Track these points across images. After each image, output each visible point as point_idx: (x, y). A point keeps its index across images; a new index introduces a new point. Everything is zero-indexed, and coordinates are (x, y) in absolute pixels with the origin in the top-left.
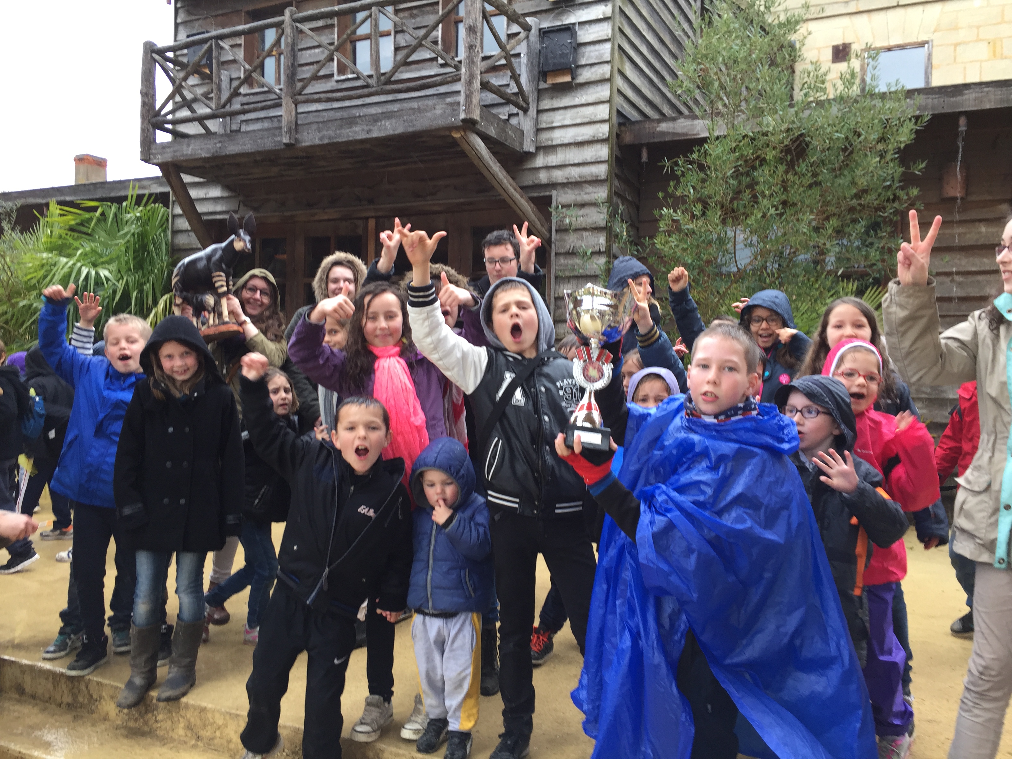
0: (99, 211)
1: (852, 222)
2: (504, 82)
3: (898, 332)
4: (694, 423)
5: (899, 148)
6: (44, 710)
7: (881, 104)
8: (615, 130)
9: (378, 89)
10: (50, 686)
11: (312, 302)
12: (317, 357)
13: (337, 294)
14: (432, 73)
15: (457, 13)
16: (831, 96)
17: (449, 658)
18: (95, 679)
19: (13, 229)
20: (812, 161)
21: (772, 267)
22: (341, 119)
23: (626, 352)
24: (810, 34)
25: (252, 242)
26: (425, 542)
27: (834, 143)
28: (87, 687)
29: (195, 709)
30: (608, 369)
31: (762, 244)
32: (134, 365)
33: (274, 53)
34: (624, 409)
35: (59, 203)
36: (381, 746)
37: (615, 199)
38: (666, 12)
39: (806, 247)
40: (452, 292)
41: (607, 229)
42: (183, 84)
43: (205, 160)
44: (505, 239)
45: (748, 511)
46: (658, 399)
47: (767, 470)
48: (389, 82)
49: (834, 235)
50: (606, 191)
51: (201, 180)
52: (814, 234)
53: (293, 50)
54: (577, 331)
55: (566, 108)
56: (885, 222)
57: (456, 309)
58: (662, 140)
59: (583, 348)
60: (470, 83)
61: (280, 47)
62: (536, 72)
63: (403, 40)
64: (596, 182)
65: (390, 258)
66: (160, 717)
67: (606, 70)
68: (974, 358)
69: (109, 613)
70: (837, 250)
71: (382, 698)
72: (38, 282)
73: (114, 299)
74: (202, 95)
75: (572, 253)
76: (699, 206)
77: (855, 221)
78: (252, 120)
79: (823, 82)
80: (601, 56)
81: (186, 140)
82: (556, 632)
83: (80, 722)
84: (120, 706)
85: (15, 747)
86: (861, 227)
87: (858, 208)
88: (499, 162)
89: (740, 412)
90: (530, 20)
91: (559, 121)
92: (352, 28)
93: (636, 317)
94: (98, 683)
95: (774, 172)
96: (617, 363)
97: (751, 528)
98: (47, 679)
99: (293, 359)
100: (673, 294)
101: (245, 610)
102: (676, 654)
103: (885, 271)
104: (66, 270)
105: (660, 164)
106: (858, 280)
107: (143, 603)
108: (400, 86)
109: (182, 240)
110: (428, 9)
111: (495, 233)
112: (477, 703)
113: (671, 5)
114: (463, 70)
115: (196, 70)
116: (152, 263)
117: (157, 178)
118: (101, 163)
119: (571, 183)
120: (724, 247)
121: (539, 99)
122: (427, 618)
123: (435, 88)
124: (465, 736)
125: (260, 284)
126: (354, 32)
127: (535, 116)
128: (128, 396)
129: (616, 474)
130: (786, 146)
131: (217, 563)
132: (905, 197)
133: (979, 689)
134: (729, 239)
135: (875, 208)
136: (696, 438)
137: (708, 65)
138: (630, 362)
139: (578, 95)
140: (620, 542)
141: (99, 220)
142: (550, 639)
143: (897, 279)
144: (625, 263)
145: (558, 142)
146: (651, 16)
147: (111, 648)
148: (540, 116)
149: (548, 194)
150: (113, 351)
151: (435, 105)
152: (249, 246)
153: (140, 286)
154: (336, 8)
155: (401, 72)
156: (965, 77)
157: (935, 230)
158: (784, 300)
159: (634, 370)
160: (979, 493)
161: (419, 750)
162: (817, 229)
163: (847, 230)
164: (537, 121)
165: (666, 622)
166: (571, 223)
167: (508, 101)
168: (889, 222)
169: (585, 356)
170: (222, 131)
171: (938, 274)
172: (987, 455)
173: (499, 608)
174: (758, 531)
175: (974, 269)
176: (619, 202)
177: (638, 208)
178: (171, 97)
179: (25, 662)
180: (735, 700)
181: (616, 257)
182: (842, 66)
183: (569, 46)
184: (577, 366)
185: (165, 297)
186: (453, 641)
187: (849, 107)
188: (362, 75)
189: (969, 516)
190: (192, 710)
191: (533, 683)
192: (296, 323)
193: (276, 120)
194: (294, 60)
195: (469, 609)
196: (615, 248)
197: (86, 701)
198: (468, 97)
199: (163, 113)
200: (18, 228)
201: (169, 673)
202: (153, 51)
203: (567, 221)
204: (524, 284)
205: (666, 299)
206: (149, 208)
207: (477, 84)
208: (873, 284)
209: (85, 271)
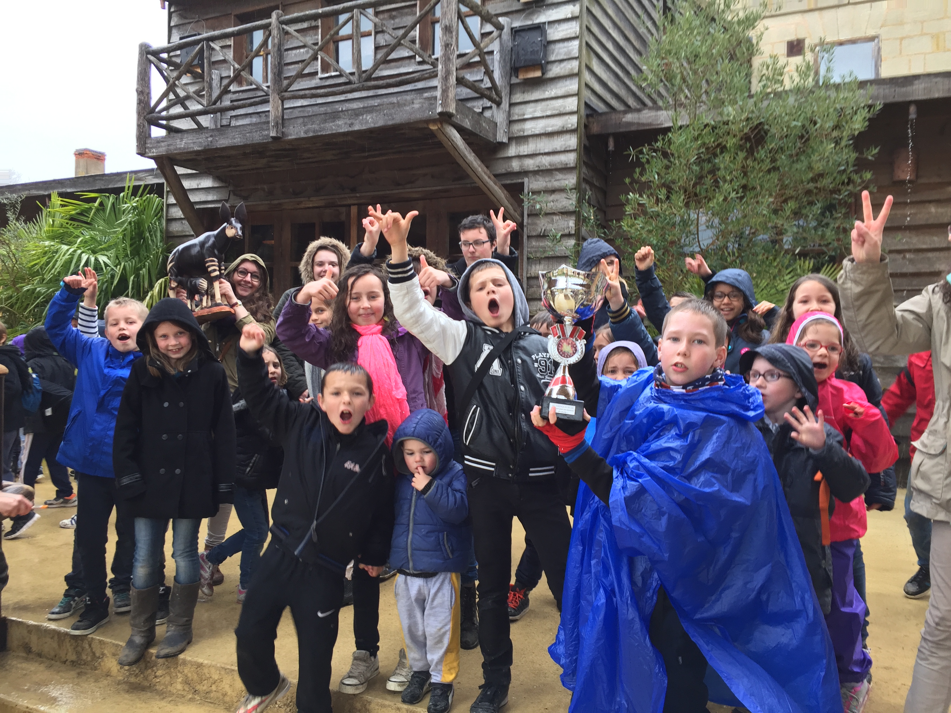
0: (98, 201)
1: (808, 204)
2: (478, 78)
3: (854, 306)
4: (663, 393)
5: (854, 135)
6: (50, 667)
7: (835, 94)
8: (583, 120)
9: (360, 85)
10: (55, 645)
11: (298, 283)
12: (304, 336)
13: (322, 277)
14: (411, 70)
15: (434, 14)
16: (787, 88)
17: (429, 615)
18: (98, 638)
19: (17, 219)
20: (770, 147)
21: (732, 246)
22: (325, 114)
23: (597, 327)
24: (767, 29)
25: (242, 229)
26: (406, 507)
27: (792, 131)
28: (90, 645)
29: (192, 665)
30: (581, 344)
31: (723, 226)
32: (132, 344)
33: (262, 53)
34: (596, 382)
35: (61, 195)
36: (368, 697)
37: (584, 185)
38: (630, 11)
39: (765, 228)
40: (431, 274)
41: (576, 214)
42: (177, 82)
43: (197, 152)
44: (479, 223)
45: (715, 475)
46: (627, 371)
47: (734, 437)
48: (369, 78)
49: (791, 216)
50: (575, 178)
51: (194, 172)
52: (773, 216)
53: (279, 49)
54: (551, 309)
55: (536, 101)
56: (840, 204)
57: (435, 289)
58: (628, 130)
59: (557, 325)
60: (446, 78)
61: (267, 47)
62: (508, 68)
63: (382, 40)
64: (565, 169)
65: (373, 243)
66: (159, 673)
67: (574, 65)
68: (929, 329)
69: (110, 576)
70: (795, 229)
71: (368, 653)
72: (41, 268)
73: (112, 284)
74: (194, 92)
75: (543, 236)
76: (664, 191)
77: (811, 203)
78: (241, 115)
79: (781, 74)
80: (570, 52)
81: (179, 135)
82: (531, 589)
83: (84, 678)
84: (121, 664)
85: (24, 702)
86: (817, 209)
87: (815, 191)
88: (474, 151)
89: (707, 383)
90: (502, 20)
91: (530, 113)
92: (335, 29)
93: (608, 295)
94: (100, 641)
95: (734, 158)
96: (589, 338)
97: (719, 490)
98: (52, 638)
99: (281, 338)
100: (639, 272)
101: (238, 571)
102: (648, 610)
103: (841, 250)
104: (67, 257)
105: (625, 153)
106: (815, 258)
107: (142, 567)
108: (381, 82)
109: (176, 227)
110: (406, 10)
111: (470, 218)
112: (458, 658)
113: (635, 5)
114: (440, 67)
115: (189, 69)
116: (148, 249)
117: (152, 170)
118: (99, 157)
119: (542, 171)
120: (688, 229)
121: (511, 94)
122: (409, 578)
123: (413, 85)
124: (447, 688)
125: (251, 267)
126: (337, 33)
127: (507, 109)
128: (126, 373)
129: (589, 442)
130: (746, 134)
131: (211, 527)
132: (859, 181)
133: (935, 639)
134: (692, 221)
135: (830, 191)
136: (665, 407)
137: (671, 60)
138: (600, 336)
139: (549, 89)
140: (594, 506)
141: (98, 210)
142: (526, 596)
143: (851, 257)
144: (593, 245)
145: (528, 133)
146: (616, 15)
147: (112, 609)
148: (512, 108)
149: (520, 181)
150: (113, 331)
151: (413, 99)
152: (240, 233)
153: (136, 271)
154: (320, 11)
155: (381, 70)
156: (910, 69)
157: (887, 209)
158: (746, 278)
159: (604, 344)
160: (935, 456)
161: (404, 701)
162: (775, 212)
163: (804, 211)
164: (509, 114)
165: (639, 580)
166: (541, 209)
167: (482, 95)
168: (844, 204)
169: (560, 333)
170: (213, 127)
171: (891, 252)
172: (942, 421)
173: (477, 567)
174: (726, 493)
175: (924, 247)
176: (588, 188)
177: (604, 193)
178: (165, 95)
179: (31, 622)
180: (704, 653)
181: (585, 239)
182: (797, 60)
183: (540, 44)
184: (552, 342)
185: (160, 281)
186: (433, 600)
187: (806, 97)
188: (345, 73)
189: (926, 478)
190: (189, 666)
191: (511, 637)
192: (284, 304)
193: (264, 115)
194: (280, 60)
195: (447, 569)
196: (584, 230)
197: (89, 659)
198: (445, 91)
199: (157, 109)
200: (23, 218)
201: (167, 632)
202: (148, 53)
203: (538, 207)
204: (498, 264)
205: (633, 277)
206: (144, 198)
207: (453, 80)
208: (829, 262)
209: (84, 257)
